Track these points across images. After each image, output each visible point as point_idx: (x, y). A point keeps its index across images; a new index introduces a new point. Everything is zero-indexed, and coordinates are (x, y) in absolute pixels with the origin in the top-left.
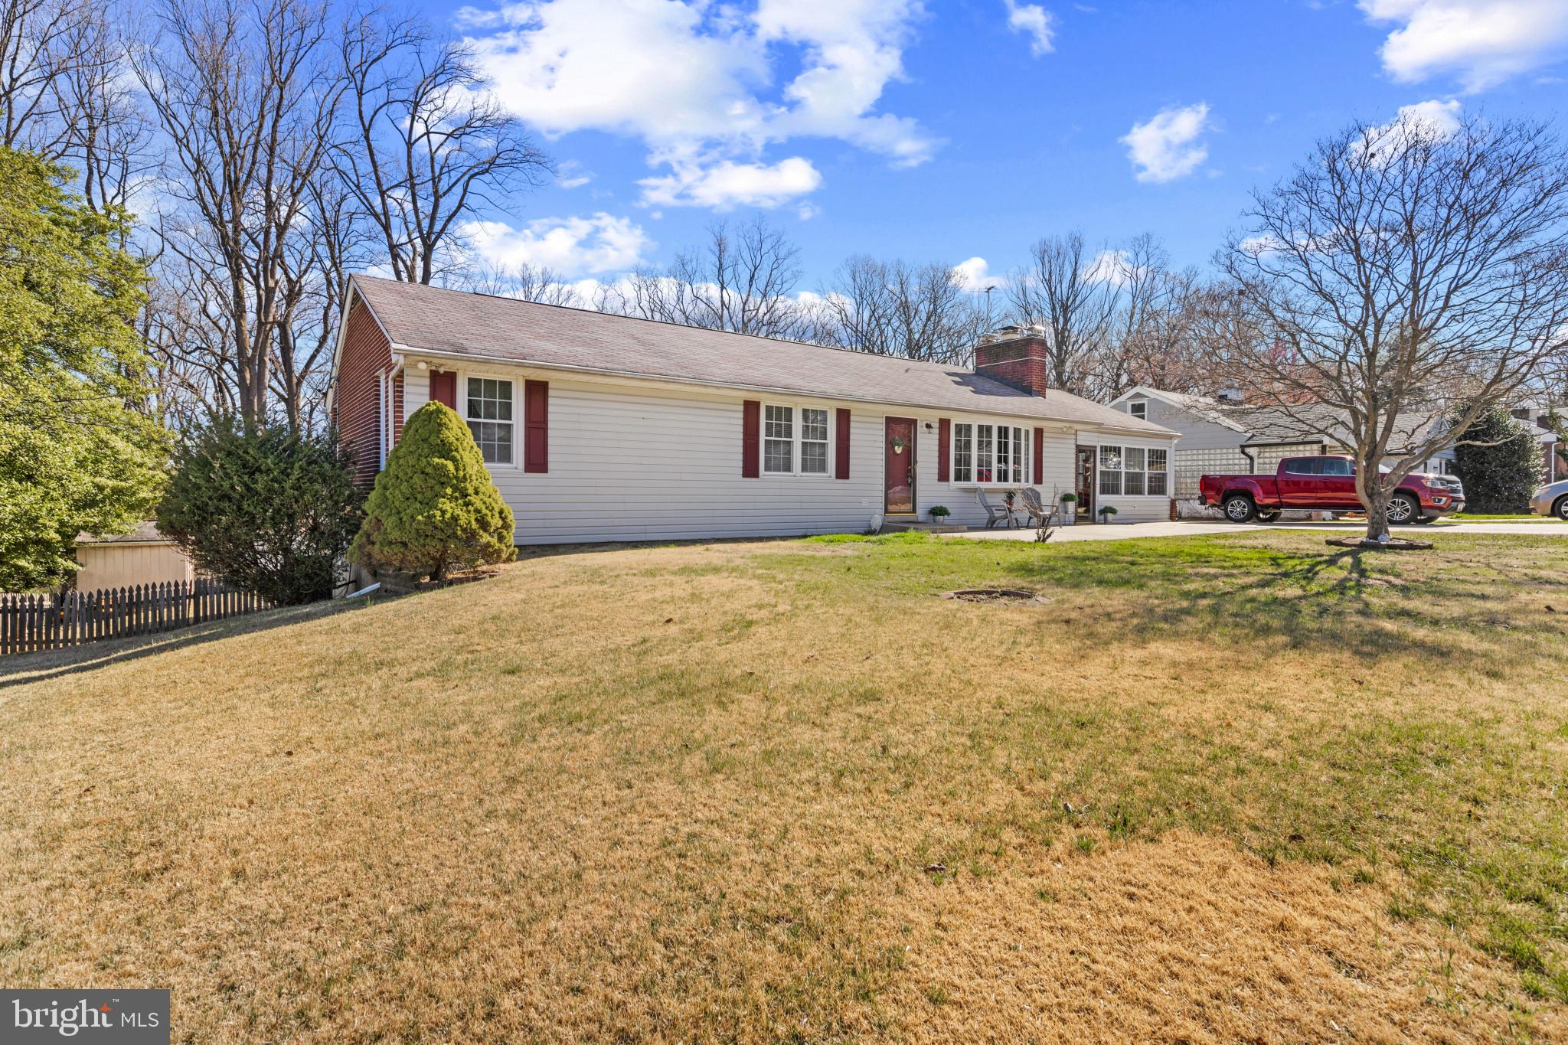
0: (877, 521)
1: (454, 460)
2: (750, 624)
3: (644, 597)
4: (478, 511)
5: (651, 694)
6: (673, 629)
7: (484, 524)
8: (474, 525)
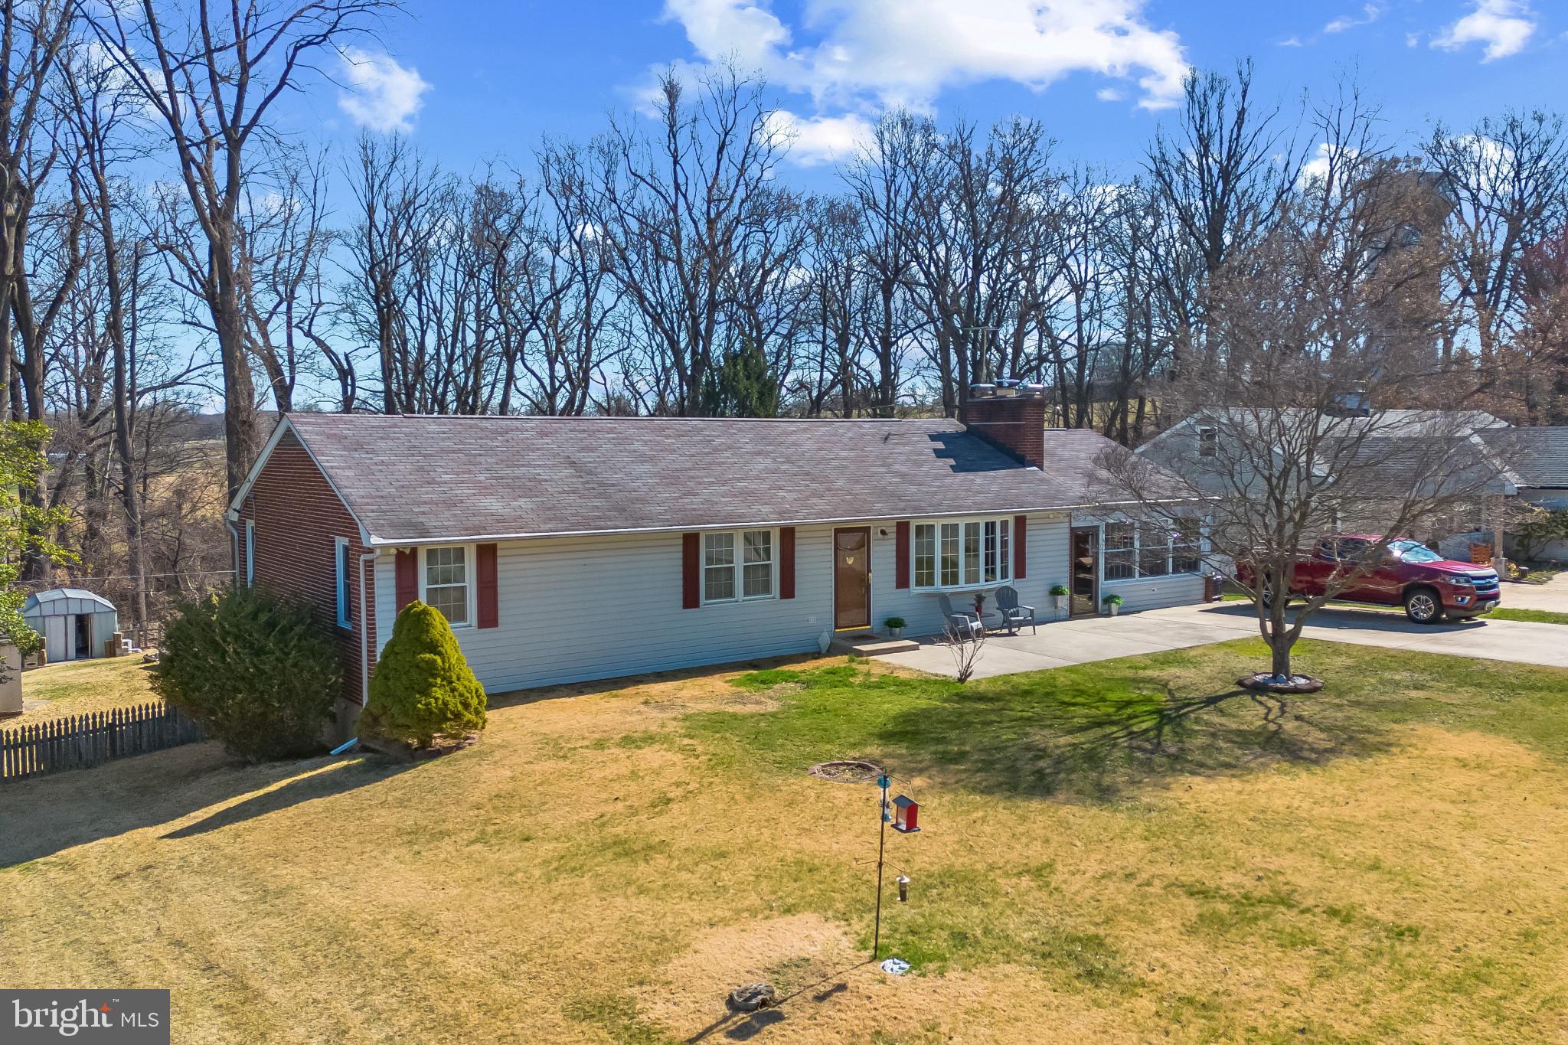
0: (825, 640)
1: (439, 654)
2: (669, 800)
3: (598, 774)
4: (461, 695)
5: (609, 855)
6: (620, 805)
7: (466, 705)
8: (460, 708)
